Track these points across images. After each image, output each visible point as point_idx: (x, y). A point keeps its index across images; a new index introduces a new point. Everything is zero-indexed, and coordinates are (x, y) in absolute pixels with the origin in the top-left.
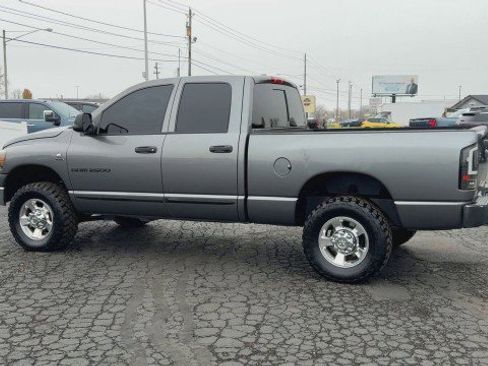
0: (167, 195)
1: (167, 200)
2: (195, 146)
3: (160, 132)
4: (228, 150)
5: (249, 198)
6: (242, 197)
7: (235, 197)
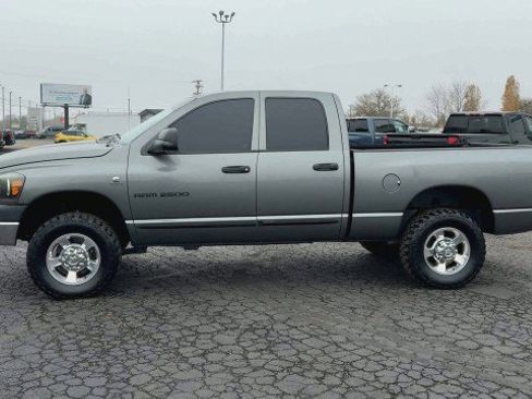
0: (260, 218)
1: (261, 223)
2: (296, 164)
3: (248, 150)
4: (334, 168)
5: (354, 215)
6: (346, 215)
7: (339, 216)
